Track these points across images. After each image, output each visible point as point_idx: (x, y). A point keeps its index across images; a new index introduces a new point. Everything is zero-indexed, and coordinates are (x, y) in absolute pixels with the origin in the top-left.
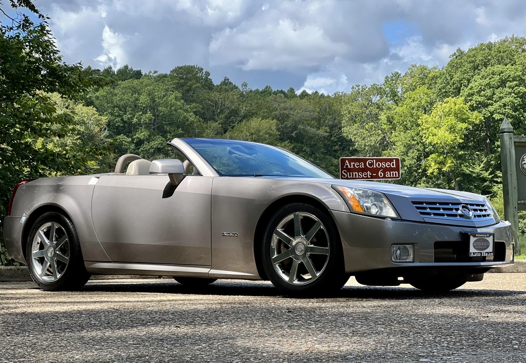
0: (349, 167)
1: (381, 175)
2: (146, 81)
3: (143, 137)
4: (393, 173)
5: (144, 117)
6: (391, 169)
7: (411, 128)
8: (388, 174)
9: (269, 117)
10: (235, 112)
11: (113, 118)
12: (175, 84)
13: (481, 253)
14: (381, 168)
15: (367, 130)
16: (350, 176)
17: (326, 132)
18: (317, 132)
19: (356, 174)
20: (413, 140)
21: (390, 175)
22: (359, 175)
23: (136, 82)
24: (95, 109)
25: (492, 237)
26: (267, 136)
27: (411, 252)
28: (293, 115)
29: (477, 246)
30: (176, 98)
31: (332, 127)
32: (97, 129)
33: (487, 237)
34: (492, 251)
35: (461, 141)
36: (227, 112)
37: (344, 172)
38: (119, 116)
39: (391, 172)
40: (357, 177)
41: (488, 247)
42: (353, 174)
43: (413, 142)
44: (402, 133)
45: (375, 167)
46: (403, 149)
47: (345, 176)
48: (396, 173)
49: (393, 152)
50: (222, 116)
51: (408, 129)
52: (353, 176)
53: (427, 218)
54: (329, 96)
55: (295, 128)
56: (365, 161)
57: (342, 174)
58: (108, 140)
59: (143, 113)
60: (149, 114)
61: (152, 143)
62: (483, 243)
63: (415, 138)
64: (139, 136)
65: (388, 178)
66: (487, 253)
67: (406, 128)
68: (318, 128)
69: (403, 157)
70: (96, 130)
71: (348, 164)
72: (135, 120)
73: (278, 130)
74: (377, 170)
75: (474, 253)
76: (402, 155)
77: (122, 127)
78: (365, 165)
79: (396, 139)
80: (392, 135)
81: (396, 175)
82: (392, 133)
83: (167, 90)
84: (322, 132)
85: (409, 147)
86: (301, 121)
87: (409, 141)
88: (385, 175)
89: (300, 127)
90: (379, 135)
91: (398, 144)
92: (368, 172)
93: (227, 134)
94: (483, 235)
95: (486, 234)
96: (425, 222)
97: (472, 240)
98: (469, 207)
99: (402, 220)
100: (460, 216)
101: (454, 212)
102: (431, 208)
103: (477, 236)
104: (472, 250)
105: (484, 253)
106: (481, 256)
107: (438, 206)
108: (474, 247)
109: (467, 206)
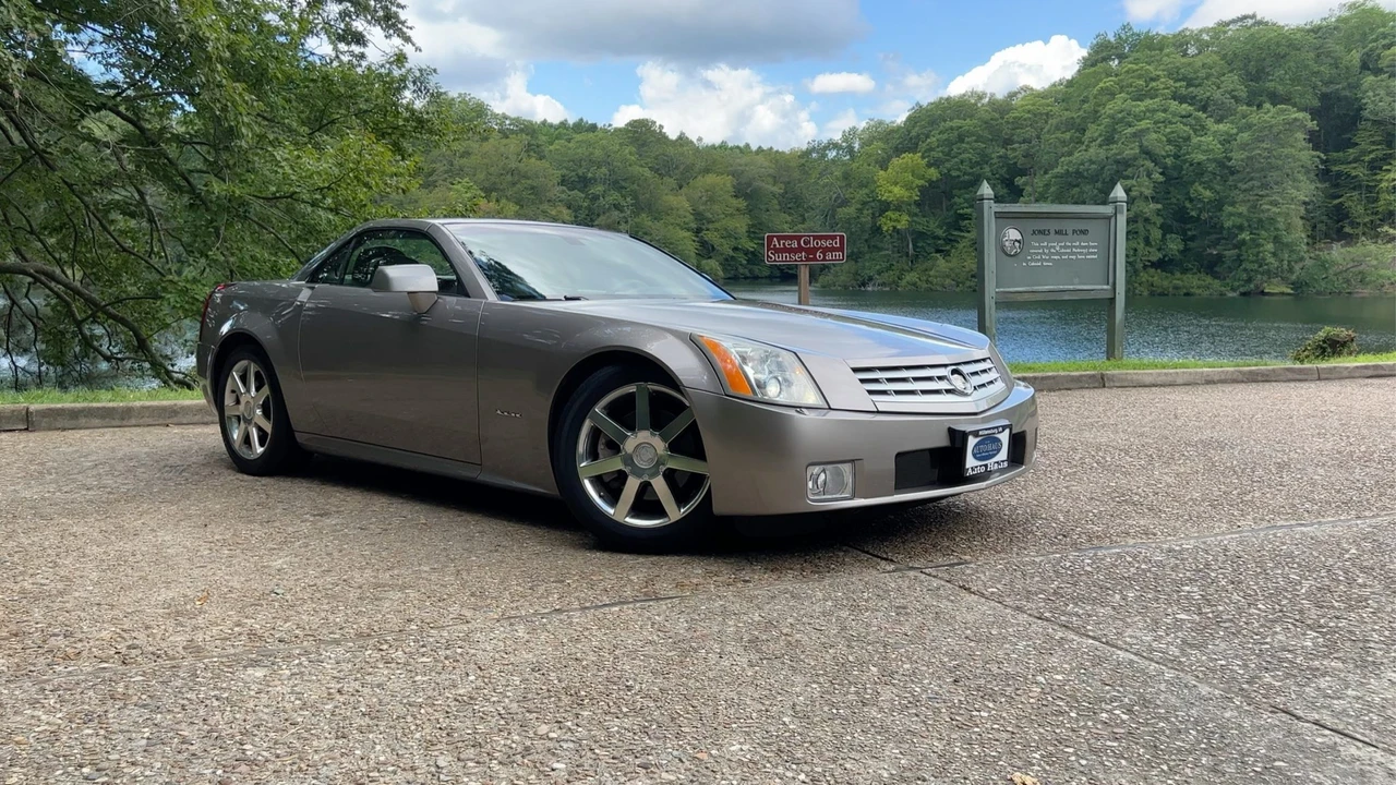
0: (778, 246)
1: (820, 257)
2: (601, 135)
4: (836, 255)
5: (599, 172)
6: (833, 249)
8: (829, 256)
10: (689, 168)
11: (567, 172)
12: (629, 138)
13: (986, 466)
14: (820, 248)
16: (779, 258)
19: (787, 256)
21: (833, 257)
22: (790, 257)
23: (591, 135)
25: (1007, 431)
27: (849, 479)
28: (748, 171)
29: (979, 454)
30: (630, 153)
33: (999, 433)
34: (1005, 458)
35: (917, 198)
36: (682, 167)
37: (772, 253)
45: (812, 246)
47: (772, 258)
48: (840, 254)
52: (783, 258)
53: (882, 403)
54: (783, 153)
55: (749, 185)
56: (798, 238)
57: (769, 255)
59: (598, 168)
60: (604, 170)
62: (990, 446)
63: (870, 196)
65: (830, 260)
66: (997, 462)
71: (777, 243)
72: (590, 175)
73: (734, 187)
74: (815, 250)
75: (972, 468)
78: (799, 243)
83: (621, 144)
88: (825, 256)
92: (803, 253)
94: (991, 431)
95: (997, 427)
96: (878, 412)
97: (972, 442)
98: (965, 369)
99: (830, 408)
100: (948, 391)
101: (937, 385)
102: (890, 380)
103: (980, 434)
104: (970, 462)
105: (992, 465)
106: (986, 472)
107: (905, 373)
108: (975, 456)
109: (960, 368)
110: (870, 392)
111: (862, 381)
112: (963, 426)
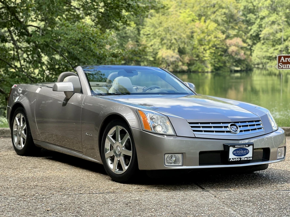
13: (240, 158)
25: (251, 146)
27: (181, 158)
29: (237, 153)
33: (246, 147)
34: (251, 156)
41: (247, 153)
53: (198, 134)
62: (242, 152)
66: (247, 157)
72: (260, 5)
75: (233, 159)
94: (242, 146)
95: (245, 145)
96: (195, 137)
97: (232, 150)
98: (238, 124)
99: (177, 136)
100: (227, 132)
101: (223, 129)
102: (203, 127)
103: (236, 146)
104: (231, 156)
105: (243, 158)
106: (240, 160)
107: (211, 125)
108: (234, 154)
109: (236, 124)
110: (194, 131)
111: (192, 127)
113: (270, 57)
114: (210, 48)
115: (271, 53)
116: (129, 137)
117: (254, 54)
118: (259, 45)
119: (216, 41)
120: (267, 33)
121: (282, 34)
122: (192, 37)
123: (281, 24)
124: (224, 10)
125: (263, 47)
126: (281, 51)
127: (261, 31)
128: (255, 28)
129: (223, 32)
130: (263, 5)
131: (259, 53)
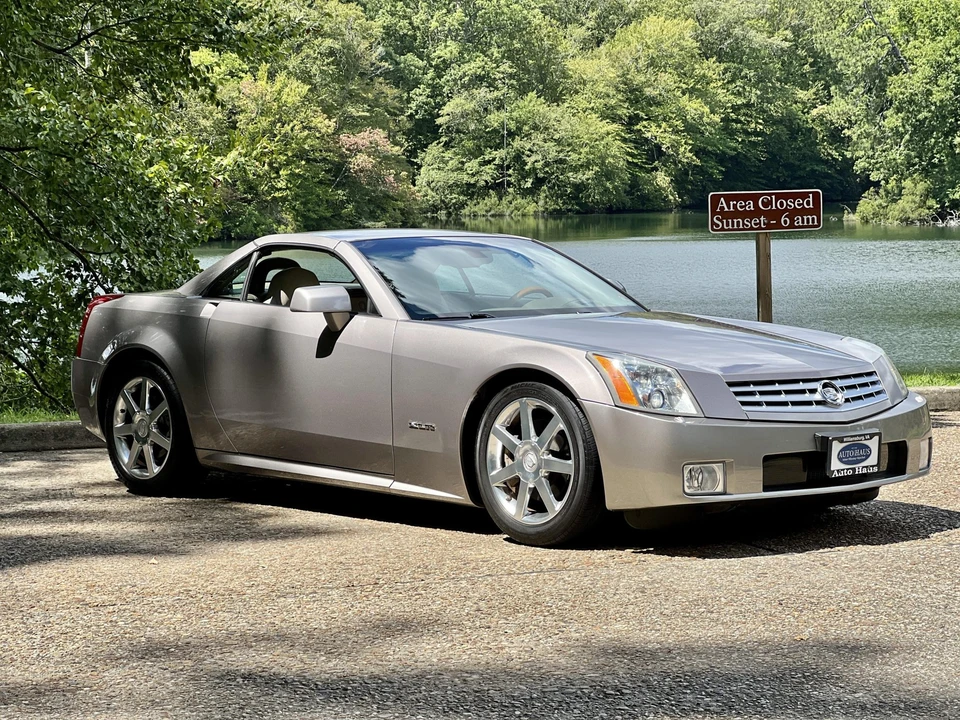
0: (726, 209)
1: (785, 222)
3: (449, 55)
4: (808, 219)
5: (449, 19)
6: (803, 212)
7: (944, 33)
8: (798, 220)
9: (679, 15)
10: (617, 7)
11: (394, 21)
13: (854, 469)
14: (786, 210)
15: (860, 37)
16: (728, 225)
17: (786, 40)
18: (770, 40)
19: (738, 222)
20: (949, 55)
21: (803, 222)
22: (744, 224)
24: (360, 8)
25: (876, 438)
26: (676, 50)
27: (720, 475)
28: (724, 9)
29: (846, 458)
31: (797, 31)
32: (365, 44)
33: (865, 440)
34: (875, 463)
37: (717, 219)
38: (405, 17)
39: (805, 217)
40: (741, 227)
41: (868, 456)
42: (733, 222)
43: (948, 59)
44: (928, 41)
45: (774, 208)
46: (929, 71)
47: (718, 226)
48: (813, 219)
49: (910, 78)
50: (592, 14)
51: (938, 35)
52: (733, 226)
53: (753, 412)
55: (727, 34)
56: (755, 198)
57: (713, 223)
58: (383, 64)
59: (449, 11)
60: (459, 14)
61: (466, 67)
62: (857, 452)
63: (952, 51)
64: (442, 54)
65: (799, 227)
66: (867, 467)
67: (935, 33)
68: (771, 34)
69: (928, 86)
70: (362, 47)
71: (725, 205)
72: (434, 24)
73: (696, 38)
74: (777, 214)
75: (838, 471)
76: (927, 84)
77: (410, 37)
78: (756, 205)
79: (915, 52)
80: (909, 46)
81: (813, 222)
82: (908, 41)
84: (778, 41)
85: (941, 68)
86: (739, 22)
87: (941, 56)
88: (792, 221)
89: (737, 31)
90: (882, 47)
91: (919, 62)
92: (762, 219)
93: (602, 47)
94: (858, 438)
95: (864, 435)
96: (749, 420)
97: (836, 447)
98: (838, 383)
99: (705, 417)
100: (818, 403)
101: (807, 397)
102: (762, 393)
103: (845, 440)
104: (836, 465)
105: (860, 469)
106: (853, 475)
107: (777, 387)
108: (840, 460)
109: (833, 382)
110: (744, 403)
111: (737, 394)
112: (829, 432)
113: (469, 185)
114: (288, 163)
115: (473, 175)
116: (562, 426)
117: (422, 178)
118: (434, 149)
119: (307, 137)
120: (458, 111)
121: (503, 115)
122: (234, 126)
123: (499, 84)
124: (329, 42)
125: (448, 155)
126: (500, 167)
127: (439, 106)
128: (420, 95)
129: (328, 111)
130: (443, 24)
131: (435, 175)
